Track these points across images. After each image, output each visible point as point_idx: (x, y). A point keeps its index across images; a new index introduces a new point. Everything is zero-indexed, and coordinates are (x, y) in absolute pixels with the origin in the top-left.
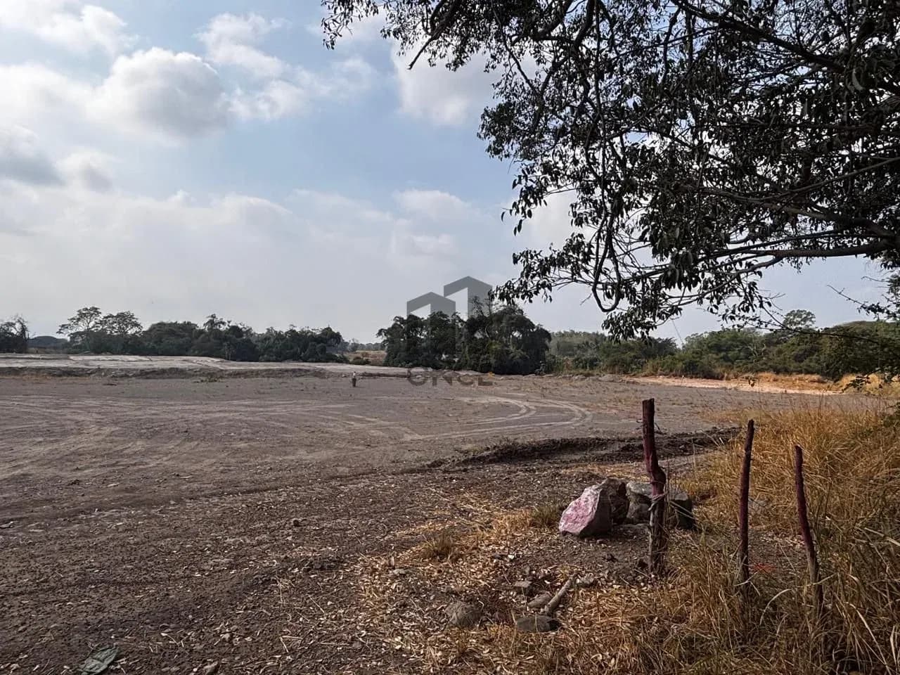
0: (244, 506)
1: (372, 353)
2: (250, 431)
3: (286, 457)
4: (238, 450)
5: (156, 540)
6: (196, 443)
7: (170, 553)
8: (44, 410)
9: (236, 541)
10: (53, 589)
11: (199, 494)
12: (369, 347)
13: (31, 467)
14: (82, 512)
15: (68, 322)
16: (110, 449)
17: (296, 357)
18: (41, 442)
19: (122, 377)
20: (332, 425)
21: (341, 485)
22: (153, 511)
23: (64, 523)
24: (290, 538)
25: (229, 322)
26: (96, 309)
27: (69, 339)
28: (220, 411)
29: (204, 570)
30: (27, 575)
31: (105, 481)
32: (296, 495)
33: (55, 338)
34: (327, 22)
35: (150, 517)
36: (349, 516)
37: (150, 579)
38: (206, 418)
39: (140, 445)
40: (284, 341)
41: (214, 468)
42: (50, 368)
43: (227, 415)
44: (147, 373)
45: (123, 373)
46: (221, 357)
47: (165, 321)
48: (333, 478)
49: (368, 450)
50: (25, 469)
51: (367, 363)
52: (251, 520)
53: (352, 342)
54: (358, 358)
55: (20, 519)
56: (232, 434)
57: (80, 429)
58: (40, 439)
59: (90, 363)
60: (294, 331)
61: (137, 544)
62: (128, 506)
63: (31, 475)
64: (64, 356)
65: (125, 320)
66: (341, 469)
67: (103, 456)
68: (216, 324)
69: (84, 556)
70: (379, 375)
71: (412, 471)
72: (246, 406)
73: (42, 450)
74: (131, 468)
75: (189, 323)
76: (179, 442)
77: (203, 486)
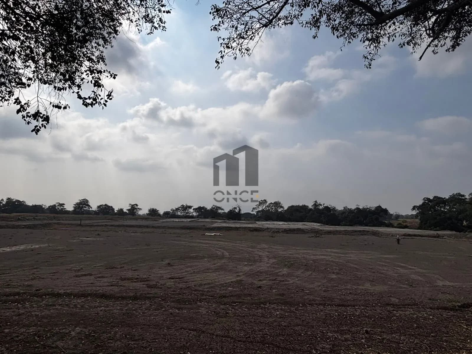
0: (336, 314)
1: (408, 220)
2: (337, 268)
3: (358, 287)
4: (332, 279)
5: (294, 326)
6: (311, 272)
7: (300, 335)
8: (247, 249)
9: (333, 335)
10: (252, 342)
11: (313, 302)
12: (407, 217)
13: (243, 277)
14: (262, 303)
15: (255, 207)
16: (273, 271)
17: (361, 224)
18: (246, 265)
19: (276, 232)
20: (386, 269)
21: (393, 310)
22: (292, 309)
23: (256, 308)
24: (363, 341)
25: (324, 204)
26: (266, 200)
27: (256, 214)
28: (321, 255)
29: (317, 350)
30: (242, 332)
31: (271, 288)
32: (366, 312)
33: (251, 214)
34: (366, 56)
35: (291, 312)
36: (401, 334)
37: (292, 348)
38: (314, 258)
39: (285, 271)
40: (354, 214)
41: (320, 288)
42: (249, 227)
43: (325, 257)
44: (287, 231)
45: (277, 230)
46: (321, 223)
47: (294, 205)
48: (388, 304)
49: (410, 288)
50: (241, 277)
51: (406, 227)
52: (341, 324)
53: (395, 214)
54: (400, 224)
55: (240, 302)
56: (328, 269)
57: (261, 259)
58: (246, 263)
59: (264, 225)
60: (359, 208)
61: (285, 326)
62: (281, 304)
63: (243, 281)
64: (254, 222)
65: (277, 205)
66: (393, 299)
67: (270, 275)
68: (318, 205)
69: (263, 328)
70: (415, 235)
71: (445, 309)
72: (335, 253)
73: (246, 269)
74: (282, 283)
75: (305, 206)
76: (303, 270)
77: (315, 298)
